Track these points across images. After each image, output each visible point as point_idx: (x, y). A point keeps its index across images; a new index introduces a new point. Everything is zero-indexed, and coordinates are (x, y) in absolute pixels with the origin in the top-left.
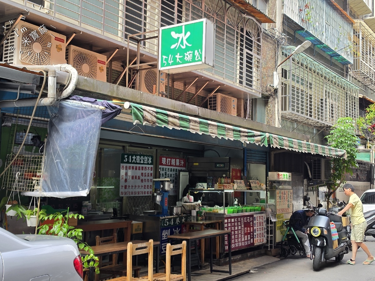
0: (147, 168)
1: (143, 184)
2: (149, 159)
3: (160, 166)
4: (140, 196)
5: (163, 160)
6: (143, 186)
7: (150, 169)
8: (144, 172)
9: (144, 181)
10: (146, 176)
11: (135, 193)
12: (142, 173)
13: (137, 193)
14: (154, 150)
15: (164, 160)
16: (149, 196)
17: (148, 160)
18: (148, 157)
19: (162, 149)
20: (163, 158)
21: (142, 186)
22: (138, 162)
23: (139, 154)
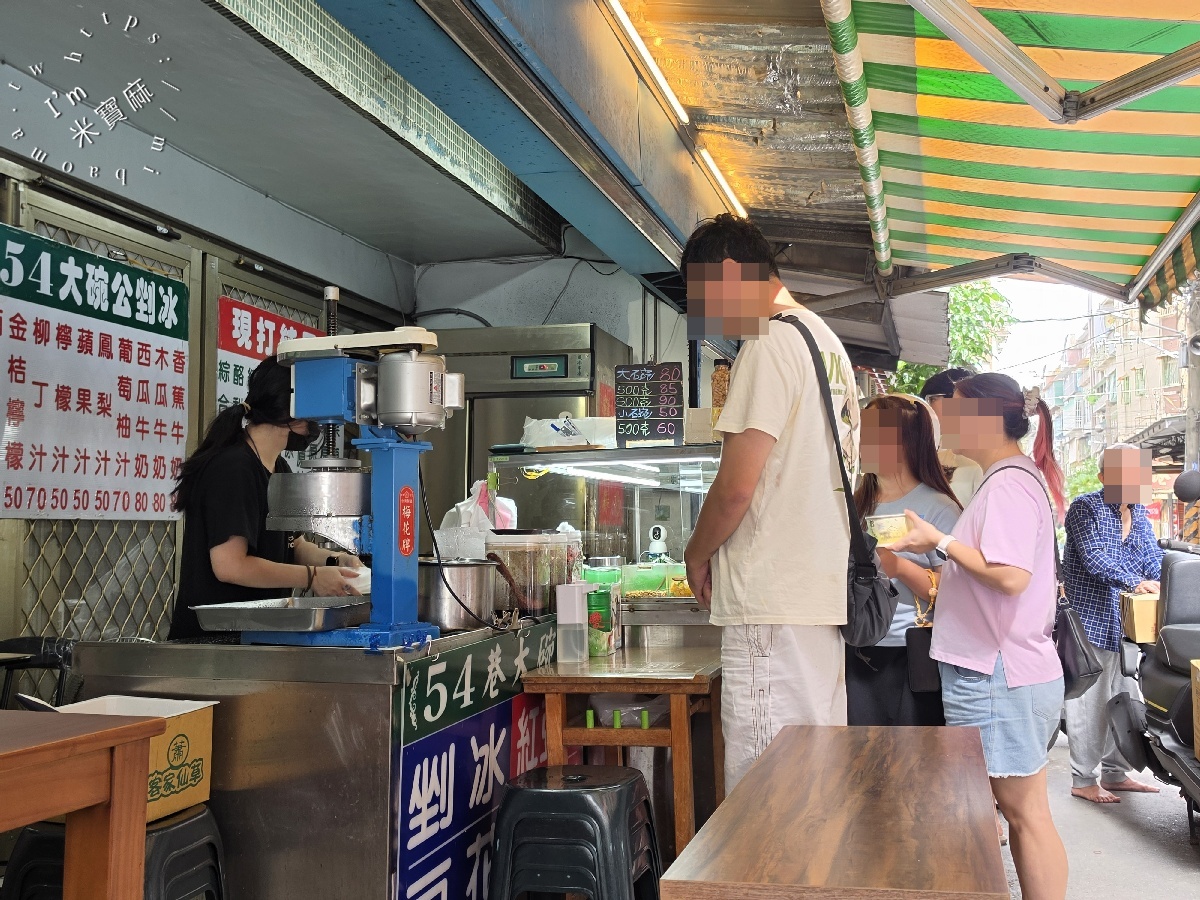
0: (152, 349)
1: (131, 447)
2: (165, 299)
3: (223, 355)
4: (111, 523)
5: (235, 322)
6: (131, 457)
7: (170, 358)
8: (133, 371)
9: (133, 428)
10: (145, 400)
11: (82, 500)
12: (121, 378)
13: (93, 503)
14: (192, 250)
15: (241, 319)
16: (164, 524)
17: (159, 303)
18: (161, 290)
19: (233, 256)
20: (236, 311)
21: (126, 461)
22: (98, 301)
23: (101, 254)
